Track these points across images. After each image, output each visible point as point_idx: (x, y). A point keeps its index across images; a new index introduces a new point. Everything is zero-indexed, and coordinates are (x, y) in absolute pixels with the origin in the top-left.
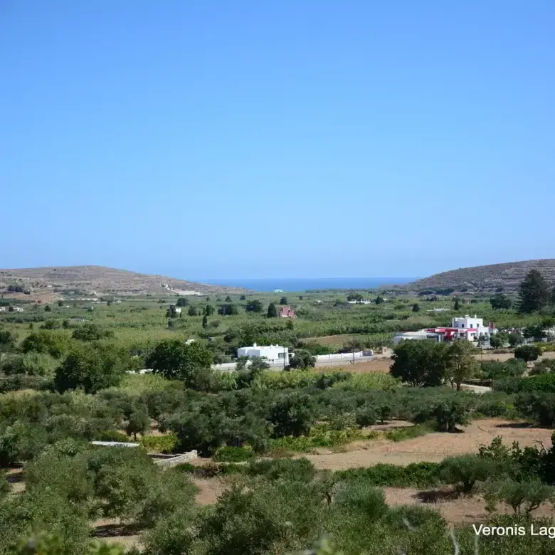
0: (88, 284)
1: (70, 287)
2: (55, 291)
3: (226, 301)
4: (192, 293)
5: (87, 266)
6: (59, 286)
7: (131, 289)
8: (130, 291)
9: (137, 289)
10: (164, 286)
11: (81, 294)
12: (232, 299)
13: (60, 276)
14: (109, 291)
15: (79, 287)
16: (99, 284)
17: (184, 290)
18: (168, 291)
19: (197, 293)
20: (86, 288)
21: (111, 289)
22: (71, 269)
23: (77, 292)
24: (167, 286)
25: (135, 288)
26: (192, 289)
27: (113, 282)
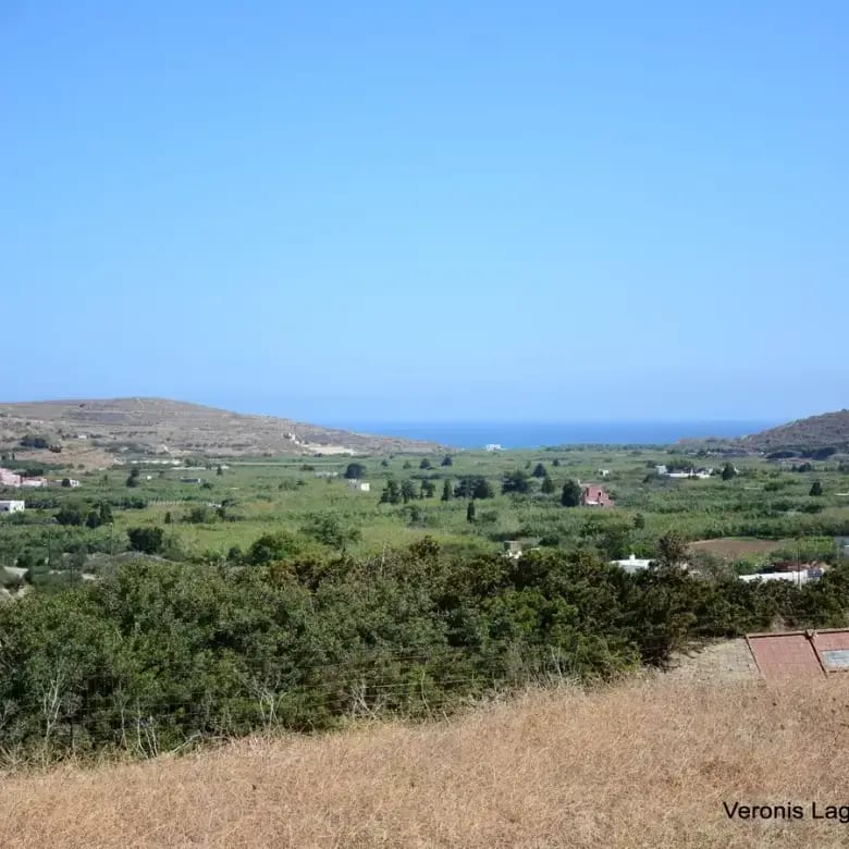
0: (150, 433)
1: (120, 439)
2: (96, 445)
3: (422, 467)
4: (341, 450)
5: (142, 399)
6: (99, 436)
7: (231, 443)
8: (227, 446)
9: (241, 442)
10: (287, 437)
11: (142, 451)
12: (432, 464)
13: (95, 418)
14: (190, 445)
15: (134, 439)
16: (172, 433)
17: (324, 444)
18: (296, 446)
19: (348, 451)
20: (149, 439)
21: (194, 442)
22: (111, 404)
23: (133, 448)
24: (294, 438)
25: (237, 442)
26: (337, 442)
27: (196, 430)
